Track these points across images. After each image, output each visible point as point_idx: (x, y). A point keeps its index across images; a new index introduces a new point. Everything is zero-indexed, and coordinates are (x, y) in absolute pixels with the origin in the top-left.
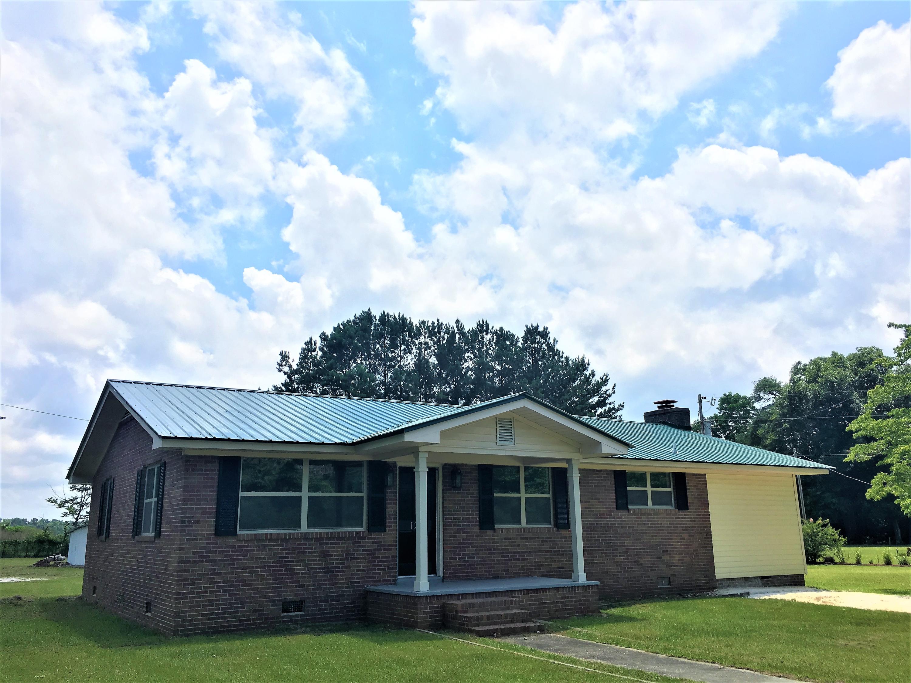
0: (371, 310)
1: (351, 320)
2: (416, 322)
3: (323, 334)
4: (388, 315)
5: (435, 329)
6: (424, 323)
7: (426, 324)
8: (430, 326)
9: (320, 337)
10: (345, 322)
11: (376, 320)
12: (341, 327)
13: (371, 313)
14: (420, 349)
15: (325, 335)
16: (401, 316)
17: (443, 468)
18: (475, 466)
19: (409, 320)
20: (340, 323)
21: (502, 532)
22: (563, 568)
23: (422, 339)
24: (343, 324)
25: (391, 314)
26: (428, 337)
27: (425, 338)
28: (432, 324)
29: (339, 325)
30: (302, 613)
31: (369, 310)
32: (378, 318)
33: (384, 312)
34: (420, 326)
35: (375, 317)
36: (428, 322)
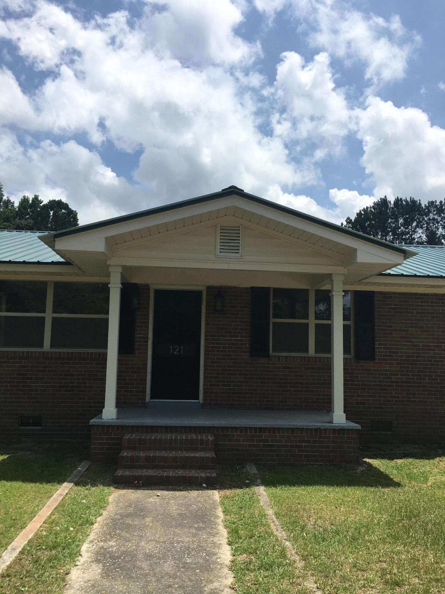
0: (387, 197)
1: (371, 206)
2: (424, 203)
3: (348, 218)
4: (401, 199)
5: (443, 207)
6: (432, 202)
7: (435, 203)
8: (438, 205)
9: (346, 221)
10: (365, 208)
11: (391, 204)
12: (362, 212)
13: (386, 199)
14: (428, 224)
15: (349, 219)
16: (412, 200)
17: (207, 291)
18: (247, 288)
19: (418, 202)
20: (361, 209)
21: (279, 360)
22: (364, 404)
23: (431, 216)
24: (364, 210)
25: (404, 198)
26: (436, 214)
27: (434, 214)
28: (440, 203)
29: (360, 211)
30: (39, 428)
31: (385, 197)
32: (392, 203)
33: (398, 198)
34: (429, 206)
35: (390, 202)
36: (436, 201)
